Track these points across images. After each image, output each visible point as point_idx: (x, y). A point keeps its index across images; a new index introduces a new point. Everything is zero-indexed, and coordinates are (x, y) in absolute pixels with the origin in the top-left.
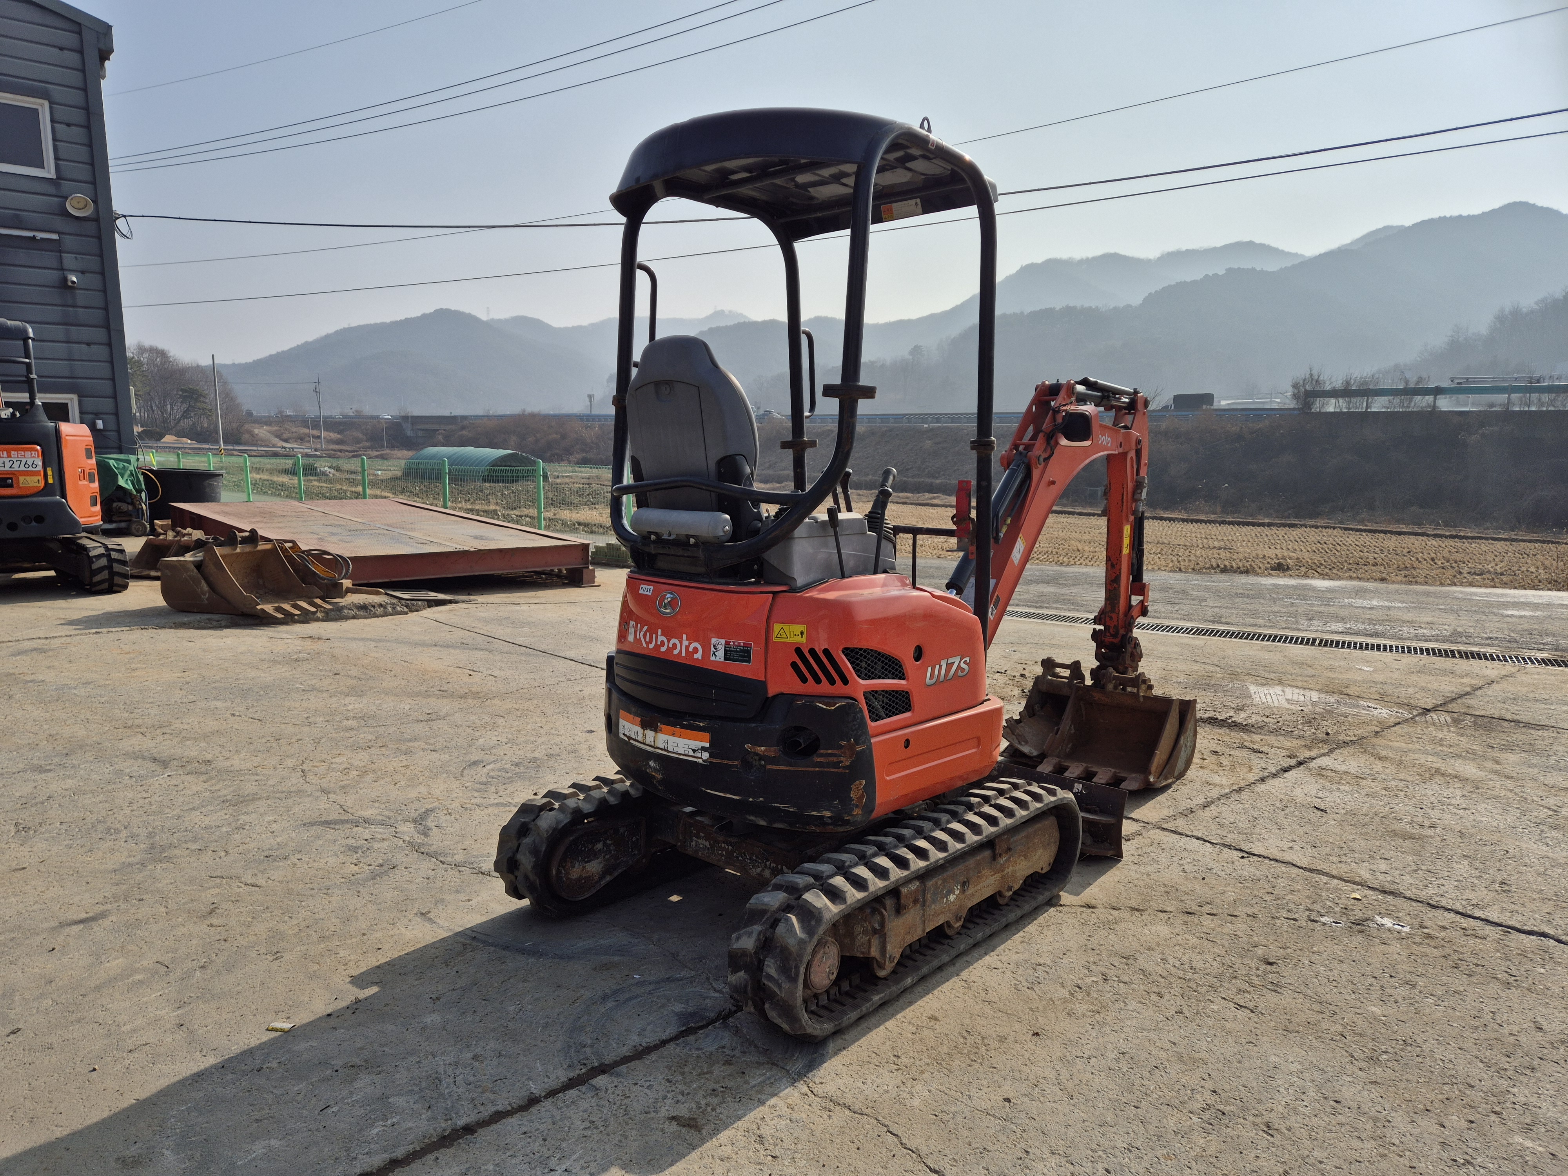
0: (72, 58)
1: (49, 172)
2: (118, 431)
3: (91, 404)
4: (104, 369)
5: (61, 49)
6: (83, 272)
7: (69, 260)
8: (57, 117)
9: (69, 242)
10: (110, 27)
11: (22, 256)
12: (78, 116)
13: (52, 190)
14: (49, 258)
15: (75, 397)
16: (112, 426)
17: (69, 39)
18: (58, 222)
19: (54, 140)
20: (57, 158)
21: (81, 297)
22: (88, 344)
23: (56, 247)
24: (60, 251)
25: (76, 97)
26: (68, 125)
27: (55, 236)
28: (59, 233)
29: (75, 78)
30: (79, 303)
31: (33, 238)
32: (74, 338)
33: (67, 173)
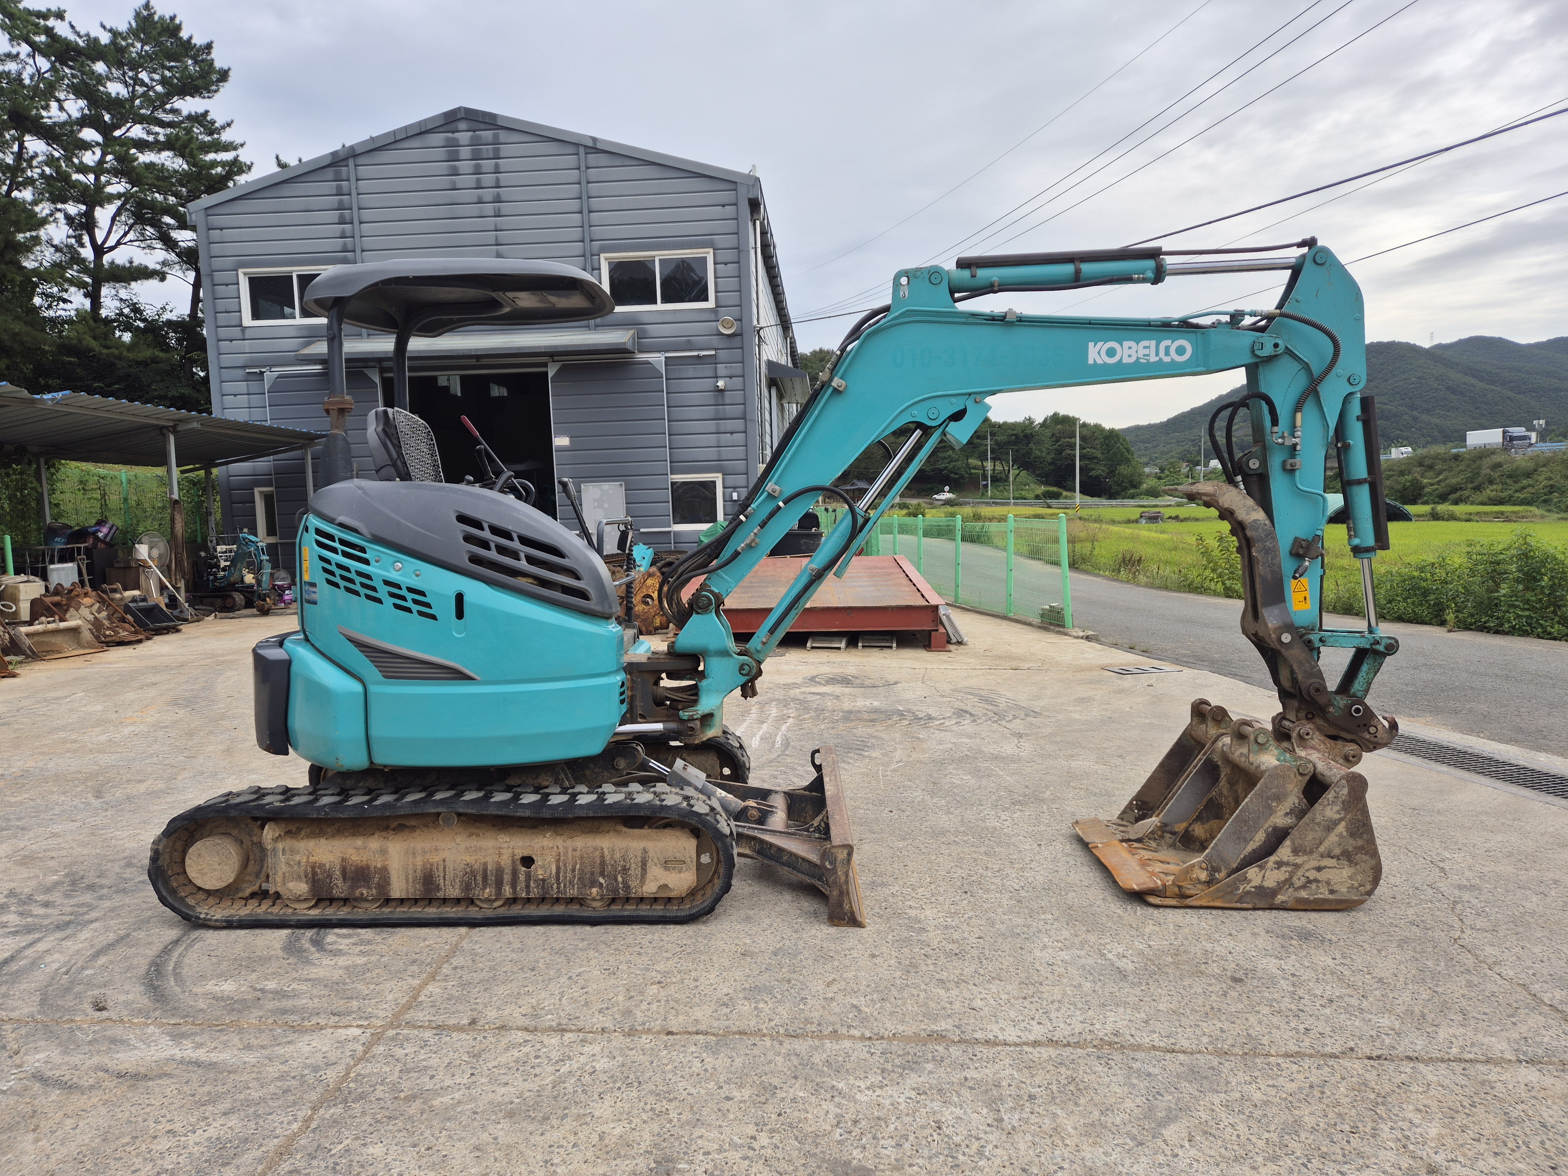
0: (730, 210)
1: (711, 304)
3: (732, 480)
4: (740, 452)
5: (723, 206)
6: (731, 377)
7: (721, 369)
8: (719, 260)
9: (722, 355)
10: (758, 180)
11: (690, 371)
12: (731, 255)
13: (712, 317)
14: (708, 370)
15: (720, 475)
17: (728, 196)
18: (715, 341)
19: (716, 277)
20: (716, 292)
21: (728, 397)
22: (732, 433)
23: (713, 360)
24: (715, 364)
25: (731, 240)
26: (726, 264)
27: (713, 353)
28: (716, 349)
29: (731, 225)
30: (727, 401)
31: (698, 356)
32: (722, 429)
33: (722, 303)
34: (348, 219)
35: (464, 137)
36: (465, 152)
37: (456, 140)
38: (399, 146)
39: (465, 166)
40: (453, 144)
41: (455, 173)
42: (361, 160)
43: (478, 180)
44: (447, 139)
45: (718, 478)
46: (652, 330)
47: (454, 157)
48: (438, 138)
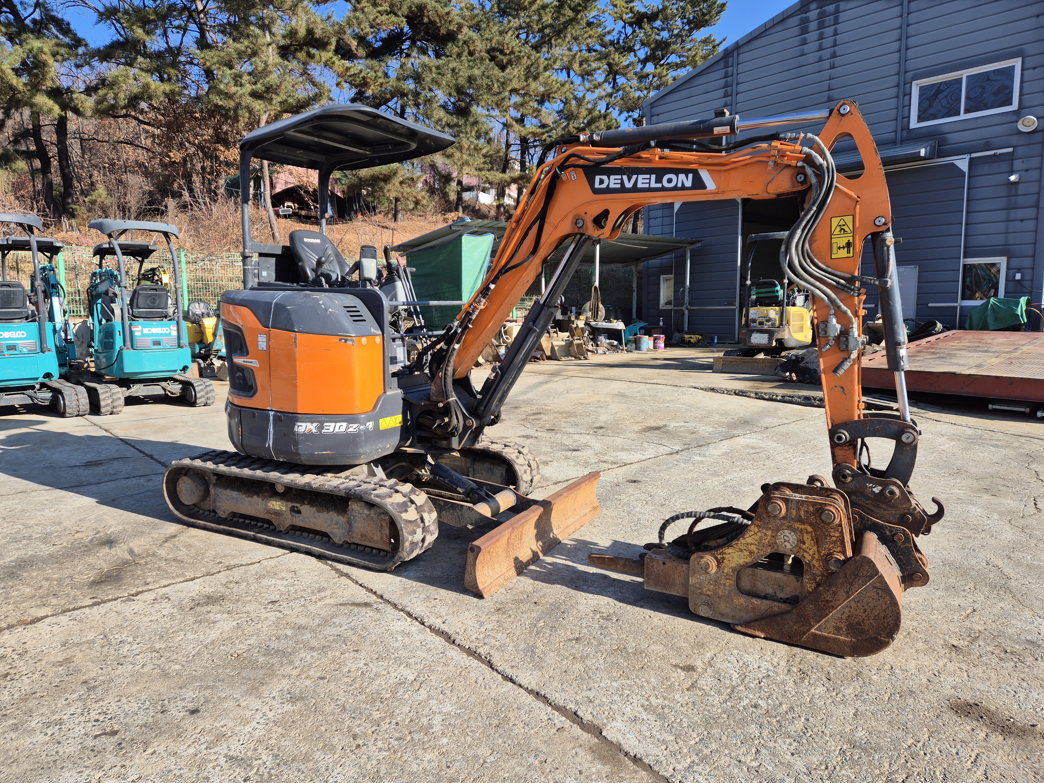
1: (1015, 106)
2: (1032, 280)
3: (1016, 262)
4: (1029, 236)
6: (1027, 170)
7: (1018, 164)
8: (1028, 65)
9: (1021, 151)
11: (986, 169)
12: (1039, 60)
13: (1014, 118)
14: (1003, 166)
15: (1005, 258)
16: (1028, 276)
18: (1015, 140)
19: (1022, 82)
20: (1021, 95)
21: (1021, 189)
22: (1022, 221)
23: (1010, 157)
24: (1013, 160)
25: (1040, 46)
26: (1035, 68)
27: (1011, 150)
28: (1014, 147)
30: (1021, 192)
31: (995, 155)
32: (1012, 216)
33: (1026, 103)
34: (729, 93)
35: (813, 14)
36: (813, 25)
37: (807, 18)
38: (768, 33)
39: (812, 36)
40: (805, 21)
41: (804, 42)
42: (741, 50)
43: (821, 45)
44: (802, 19)
45: (1002, 261)
46: (952, 138)
47: (805, 31)
48: (795, 20)
